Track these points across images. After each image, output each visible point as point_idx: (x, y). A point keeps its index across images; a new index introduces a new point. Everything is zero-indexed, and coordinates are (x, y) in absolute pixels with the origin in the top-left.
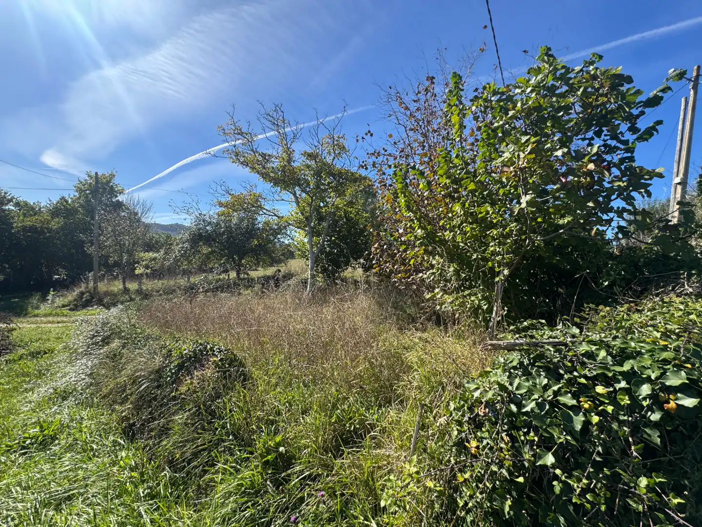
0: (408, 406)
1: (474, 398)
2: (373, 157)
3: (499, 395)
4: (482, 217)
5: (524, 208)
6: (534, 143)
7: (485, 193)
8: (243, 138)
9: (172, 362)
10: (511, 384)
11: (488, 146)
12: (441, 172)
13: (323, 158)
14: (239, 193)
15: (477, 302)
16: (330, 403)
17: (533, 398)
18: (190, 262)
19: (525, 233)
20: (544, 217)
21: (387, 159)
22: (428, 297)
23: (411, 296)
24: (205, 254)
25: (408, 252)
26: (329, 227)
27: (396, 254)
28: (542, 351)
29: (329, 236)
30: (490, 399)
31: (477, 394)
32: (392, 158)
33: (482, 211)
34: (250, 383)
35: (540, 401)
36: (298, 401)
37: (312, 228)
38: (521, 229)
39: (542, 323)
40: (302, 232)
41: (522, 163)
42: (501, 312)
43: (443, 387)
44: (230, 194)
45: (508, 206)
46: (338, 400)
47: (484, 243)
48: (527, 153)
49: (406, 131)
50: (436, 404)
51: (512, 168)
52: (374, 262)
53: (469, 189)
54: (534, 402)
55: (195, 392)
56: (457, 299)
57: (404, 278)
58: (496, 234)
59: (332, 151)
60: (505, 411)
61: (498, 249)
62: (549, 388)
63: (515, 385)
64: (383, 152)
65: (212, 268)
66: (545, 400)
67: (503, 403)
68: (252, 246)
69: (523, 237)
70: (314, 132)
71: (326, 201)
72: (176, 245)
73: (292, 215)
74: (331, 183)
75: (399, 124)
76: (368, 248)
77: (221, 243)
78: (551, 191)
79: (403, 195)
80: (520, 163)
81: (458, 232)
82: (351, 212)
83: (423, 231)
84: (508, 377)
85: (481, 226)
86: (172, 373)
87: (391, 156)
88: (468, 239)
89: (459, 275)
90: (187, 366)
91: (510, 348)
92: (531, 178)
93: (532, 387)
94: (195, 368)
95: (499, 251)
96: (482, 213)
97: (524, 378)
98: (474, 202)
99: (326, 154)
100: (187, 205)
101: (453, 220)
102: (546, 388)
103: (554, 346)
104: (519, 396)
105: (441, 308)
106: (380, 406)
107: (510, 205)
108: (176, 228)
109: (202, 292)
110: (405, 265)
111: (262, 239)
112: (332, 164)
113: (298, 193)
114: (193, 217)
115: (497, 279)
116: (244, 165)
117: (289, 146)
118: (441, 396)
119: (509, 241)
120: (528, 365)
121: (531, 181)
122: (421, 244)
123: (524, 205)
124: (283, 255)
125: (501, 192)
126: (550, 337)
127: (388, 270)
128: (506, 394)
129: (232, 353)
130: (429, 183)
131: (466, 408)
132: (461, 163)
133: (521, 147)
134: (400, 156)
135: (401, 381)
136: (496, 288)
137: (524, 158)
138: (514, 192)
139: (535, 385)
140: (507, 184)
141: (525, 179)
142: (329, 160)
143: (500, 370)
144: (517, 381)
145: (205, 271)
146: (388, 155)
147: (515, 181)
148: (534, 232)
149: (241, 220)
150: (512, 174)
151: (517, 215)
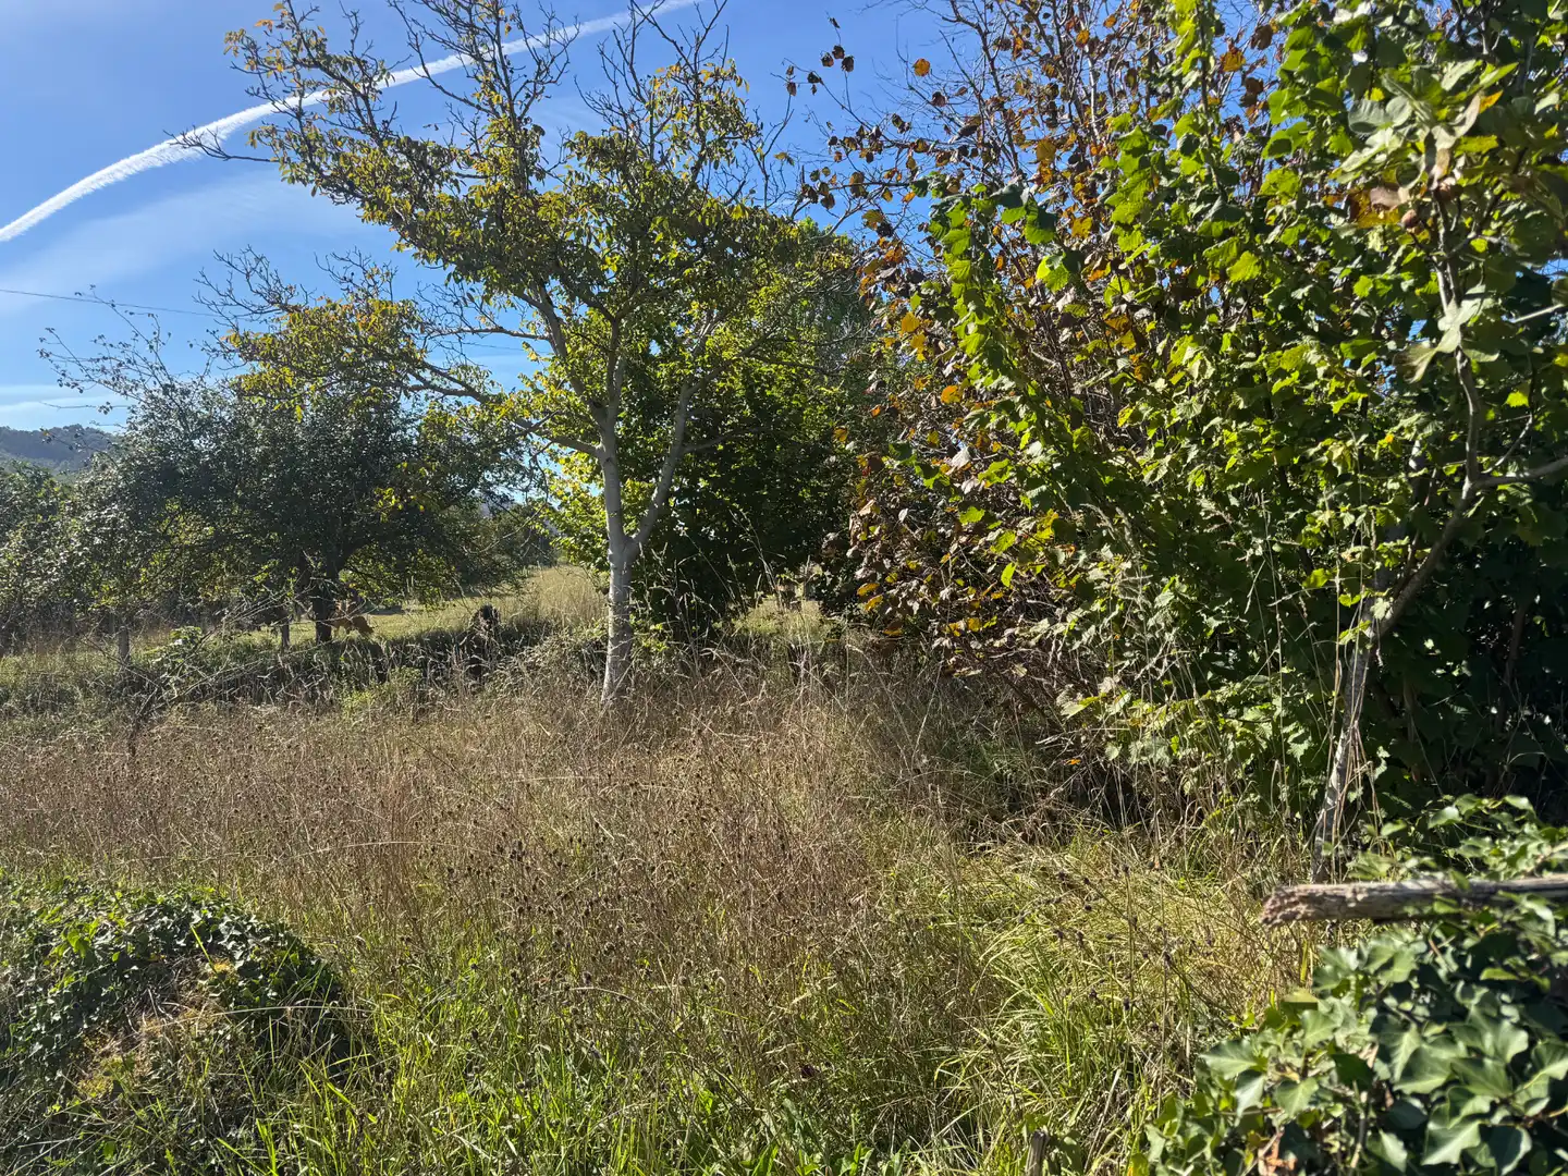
0: (994, 1145)
1: (1240, 1112)
2: (855, 154)
3: (1338, 1098)
4: (1287, 390)
5: (1452, 355)
6: (1491, 90)
7: (1299, 294)
8: (333, 82)
9: (53, 981)
10: (1385, 1055)
11: (1312, 106)
12: (1123, 211)
13: (657, 157)
14: (323, 304)
15: (1267, 728)
16: (682, 1137)
17: (1468, 1109)
18: (128, 582)
19: (1456, 453)
20: (1536, 386)
21: (911, 164)
22: (1072, 708)
23: (1007, 705)
24: (191, 548)
25: (992, 536)
26: (686, 438)
27: (947, 543)
28: (1510, 923)
29: (686, 475)
30: (1302, 1115)
31: (1249, 1096)
32: (932, 160)
33: (1286, 366)
34: (361, 1062)
35: (1497, 1119)
36: (554, 1127)
37: (619, 442)
38: (1439, 439)
39: (1515, 811)
40: (579, 458)
41: (1444, 174)
42: (1359, 770)
43: (1130, 1066)
44: (284, 307)
45: (1392, 345)
46: (716, 1123)
47: (1297, 494)
48: (1461, 131)
49: (986, 49)
50: (1103, 1136)
51: (1403, 194)
52: (859, 574)
53: (1234, 278)
54: (1474, 1127)
55: (143, 1099)
56: (1186, 717)
57: (980, 637)
58: (1341, 460)
59: (691, 131)
60: (1362, 1164)
61: (1348, 520)
62: (1535, 1071)
63: (1401, 1058)
64: (892, 132)
65: (220, 605)
66: (1517, 1118)
67: (1353, 1130)
68: (377, 516)
69: (1451, 469)
70: (624, 54)
71: (671, 332)
72: (73, 514)
73: (537, 391)
74: (689, 264)
75: (959, 19)
76: (836, 520)
77: (255, 506)
78: (1561, 283)
79: (971, 307)
80: (1437, 171)
81: (1193, 454)
82: (771, 380)
83: (1052, 451)
84: (1376, 1028)
85: (1281, 426)
86: (49, 1025)
87: (926, 149)
88: (1230, 479)
89: (1198, 626)
90: (110, 996)
91: (1386, 911)
92: (1479, 232)
93: (1463, 1068)
94: (144, 1005)
95: (1352, 526)
96: (1288, 374)
97: (1437, 1029)
98: (1252, 329)
99: (667, 145)
100: (114, 353)
101: (1171, 406)
102: (1520, 1069)
103: (1556, 900)
104: (1417, 1103)
105: (1125, 754)
106: (882, 1146)
107: (1400, 344)
108: (73, 442)
109: (180, 699)
110: (978, 583)
111: (420, 486)
112: (693, 185)
113: (559, 301)
114: (137, 400)
115: (1346, 637)
116: (341, 189)
117: (518, 113)
118: (1121, 1103)
119: (1392, 485)
120: (1453, 978)
121: (1480, 245)
122: (1044, 501)
123: (1451, 341)
124: (508, 548)
125: (1362, 288)
126: (1546, 865)
127: (916, 607)
128: (1364, 1096)
129: (295, 944)
130: (1073, 261)
131: (1208, 1152)
132: (1204, 173)
133: (1442, 106)
134: (963, 151)
135: (967, 1045)
136: (1338, 673)
137: (1452, 150)
138: (1411, 289)
139: (1476, 1057)
140: (1388, 260)
141: (1457, 236)
142: (680, 166)
143: (1347, 1000)
144: (1407, 1044)
145: (187, 617)
146: (915, 147)
147: (1417, 244)
148: (1495, 449)
149: (335, 410)
150: (1407, 216)
151: (1422, 382)
